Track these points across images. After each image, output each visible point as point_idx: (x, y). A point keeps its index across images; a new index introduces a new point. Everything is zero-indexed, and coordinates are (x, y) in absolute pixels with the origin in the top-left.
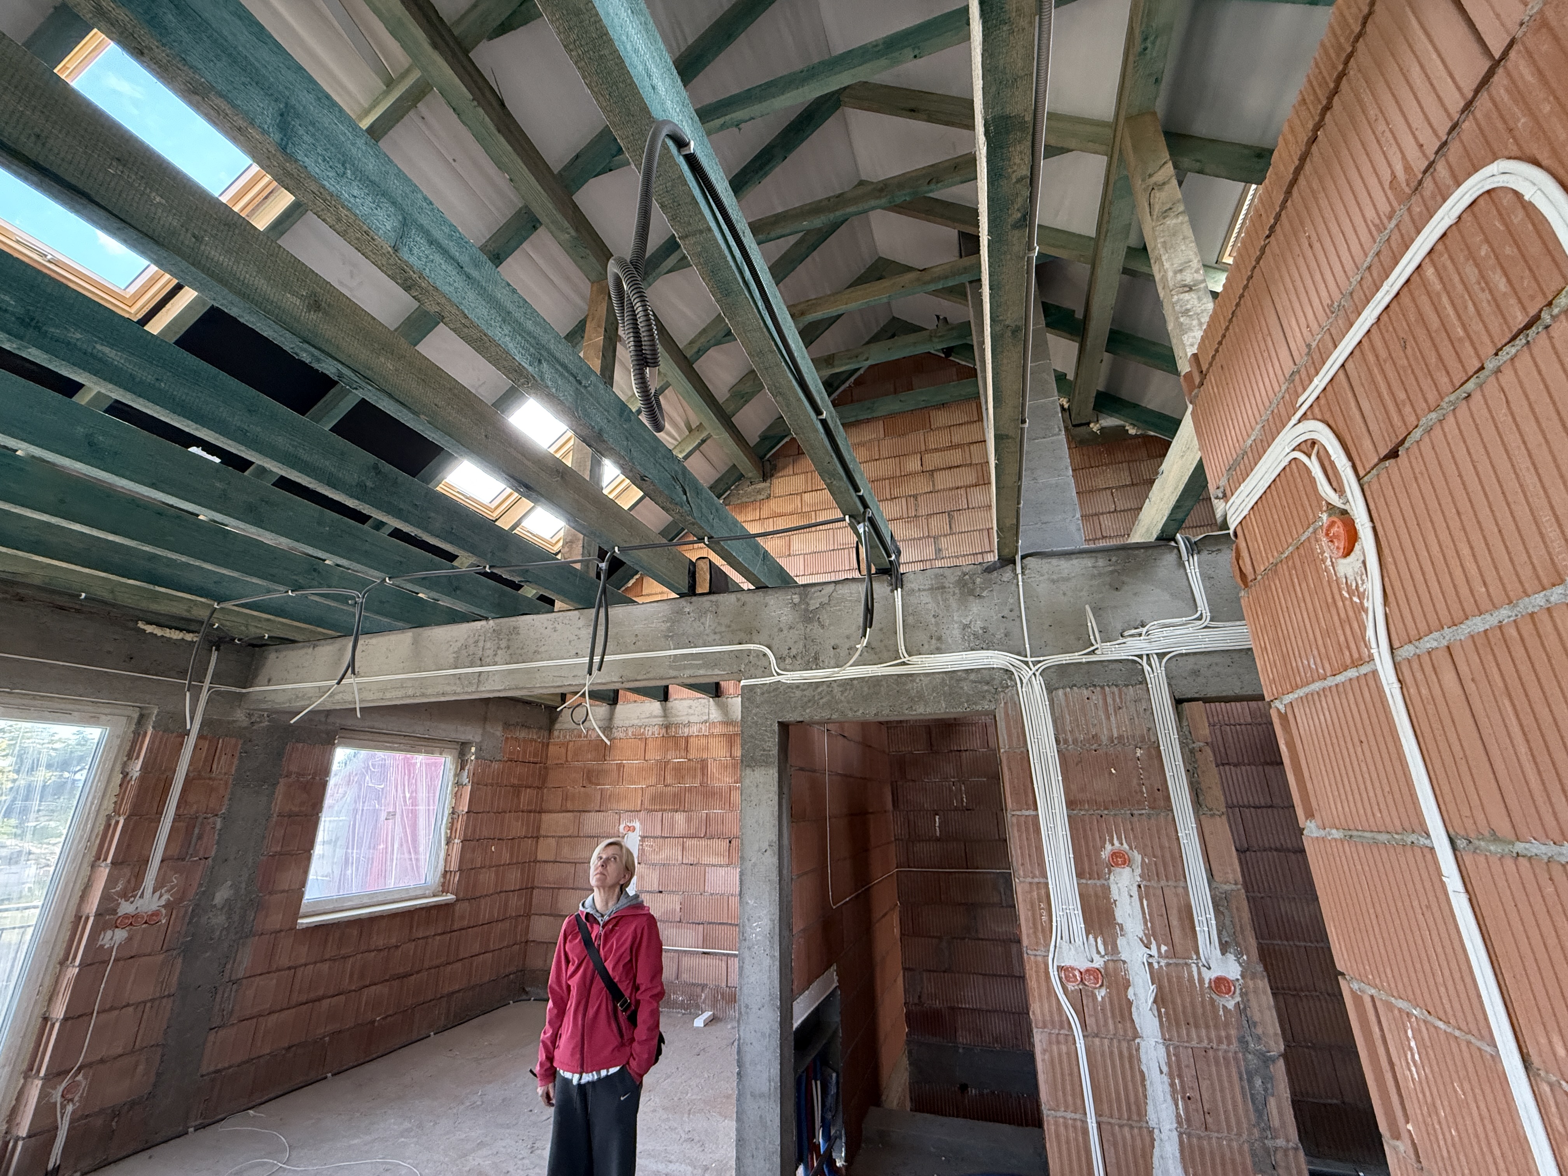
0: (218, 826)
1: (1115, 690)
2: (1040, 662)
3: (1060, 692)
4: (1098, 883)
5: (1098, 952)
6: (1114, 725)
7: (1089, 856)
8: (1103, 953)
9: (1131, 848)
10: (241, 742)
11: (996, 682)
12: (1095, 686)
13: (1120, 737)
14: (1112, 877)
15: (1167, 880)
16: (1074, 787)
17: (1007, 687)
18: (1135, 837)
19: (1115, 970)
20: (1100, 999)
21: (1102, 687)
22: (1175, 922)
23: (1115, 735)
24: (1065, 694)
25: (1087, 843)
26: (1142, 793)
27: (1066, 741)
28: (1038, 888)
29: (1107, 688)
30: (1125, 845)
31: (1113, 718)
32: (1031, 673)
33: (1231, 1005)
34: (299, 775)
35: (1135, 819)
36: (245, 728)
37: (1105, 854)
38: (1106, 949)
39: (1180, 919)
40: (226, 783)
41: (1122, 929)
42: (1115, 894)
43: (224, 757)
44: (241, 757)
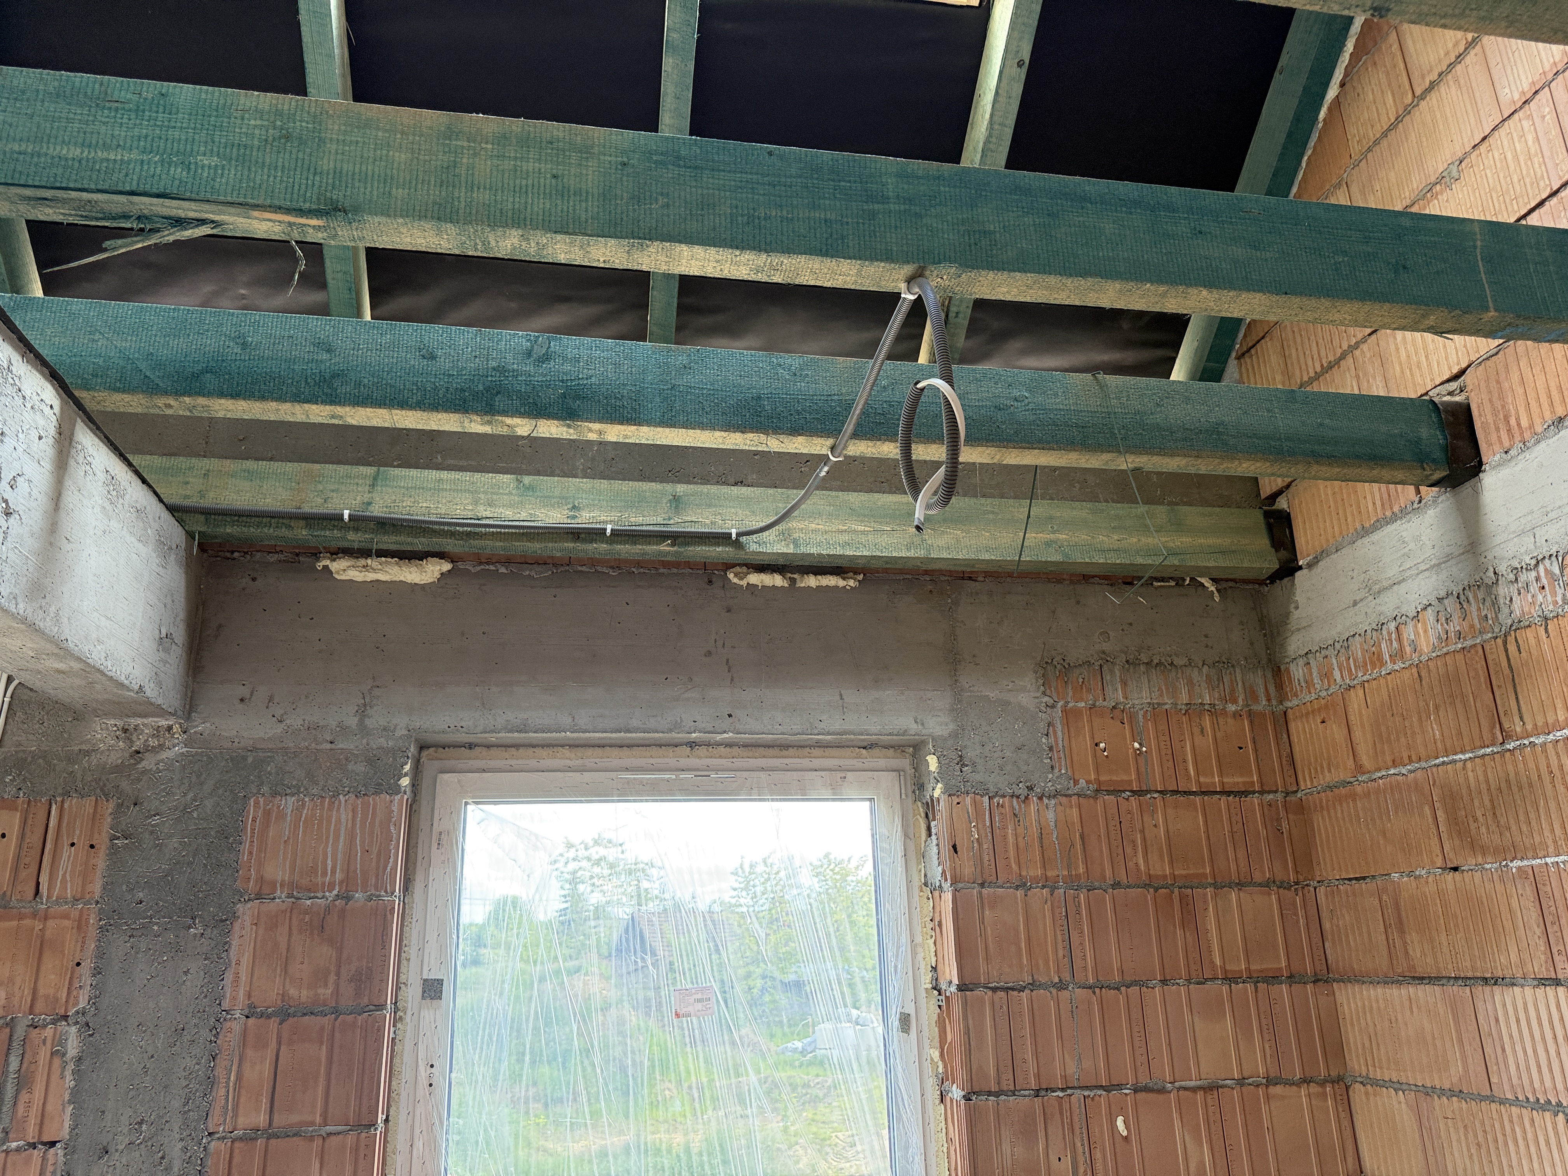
0: (73, 1048)
10: (111, 806)
34: (295, 890)
36: (117, 769)
40: (80, 925)
43: (66, 852)
44: (113, 851)
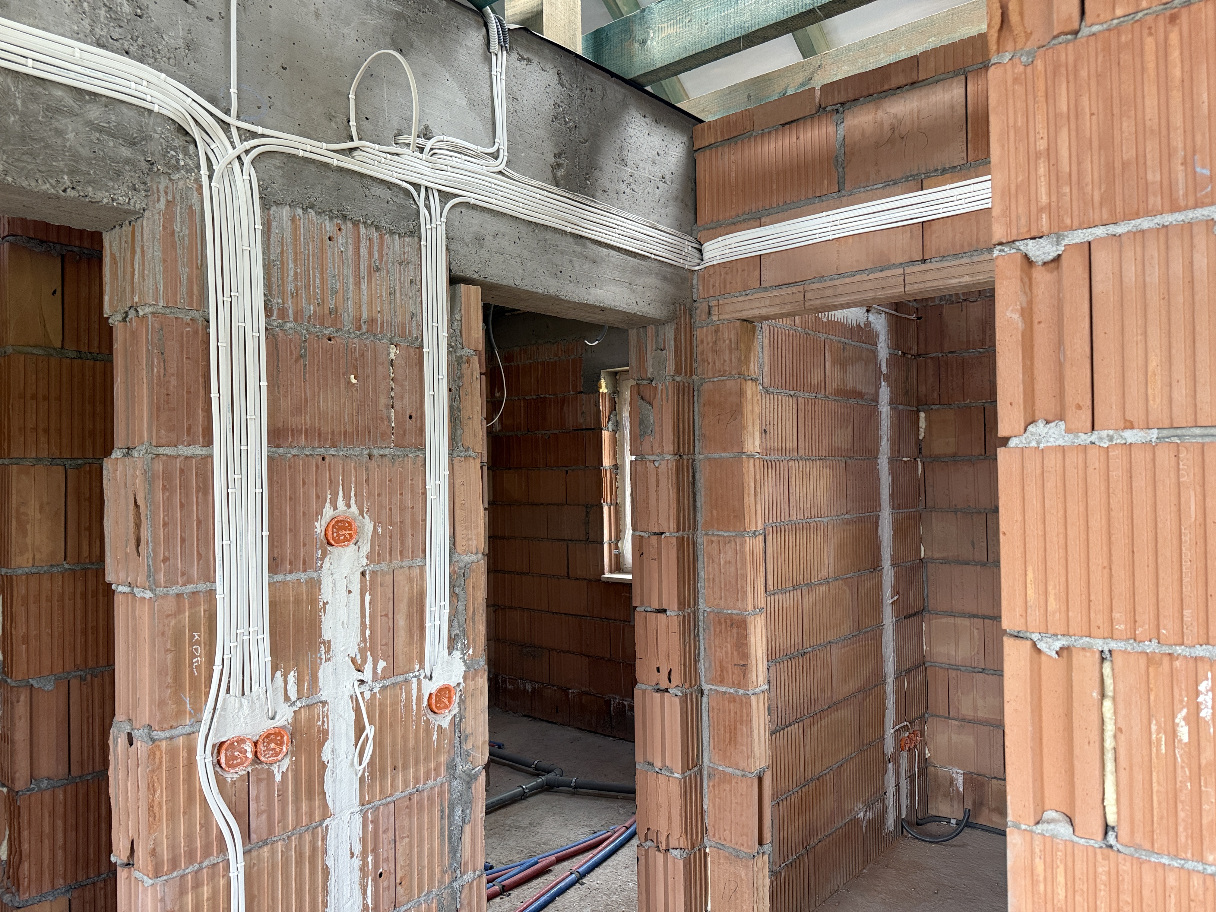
1: (375, 235)
2: (254, 135)
3: (286, 211)
4: (303, 577)
5: (287, 698)
6: (365, 299)
7: (294, 531)
8: (293, 699)
9: (361, 513)
11: (152, 147)
12: (345, 217)
13: (372, 321)
14: (326, 565)
15: (402, 560)
16: (285, 404)
17: (177, 168)
18: (369, 494)
19: (310, 720)
20: (278, 778)
21: (356, 224)
22: (401, 622)
23: (365, 316)
24: (293, 219)
25: (294, 510)
26: (389, 418)
27: (283, 314)
28: (194, 605)
29: (362, 230)
30: (354, 509)
31: (364, 286)
32: (232, 153)
33: (445, 723)
35: (373, 464)
37: (319, 527)
38: (300, 691)
39: (409, 616)
41: (328, 651)
42: (326, 594)
